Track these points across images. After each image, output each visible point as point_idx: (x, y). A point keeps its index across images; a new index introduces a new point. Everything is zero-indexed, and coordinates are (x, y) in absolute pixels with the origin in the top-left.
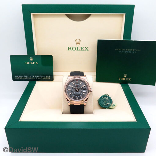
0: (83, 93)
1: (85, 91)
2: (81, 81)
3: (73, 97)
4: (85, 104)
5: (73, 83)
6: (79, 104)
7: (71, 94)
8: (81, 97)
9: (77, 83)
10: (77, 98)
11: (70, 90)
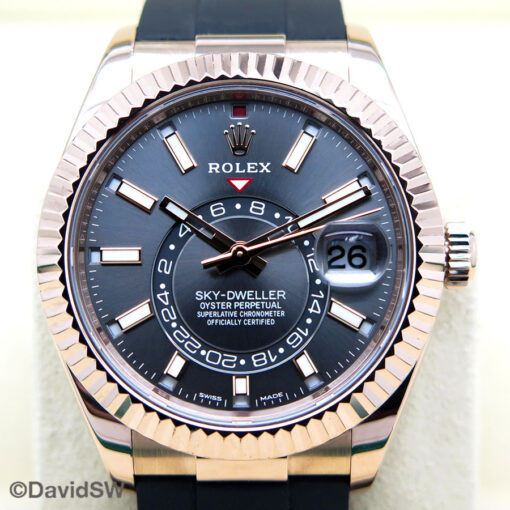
0: (340, 310)
1: (364, 278)
2: (304, 110)
3: (175, 366)
4: (359, 467)
5: (176, 144)
6: (279, 472)
7: (141, 312)
8: (306, 365)
9: (241, 149)
10: (241, 386)
11: (130, 255)
